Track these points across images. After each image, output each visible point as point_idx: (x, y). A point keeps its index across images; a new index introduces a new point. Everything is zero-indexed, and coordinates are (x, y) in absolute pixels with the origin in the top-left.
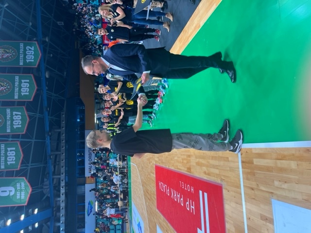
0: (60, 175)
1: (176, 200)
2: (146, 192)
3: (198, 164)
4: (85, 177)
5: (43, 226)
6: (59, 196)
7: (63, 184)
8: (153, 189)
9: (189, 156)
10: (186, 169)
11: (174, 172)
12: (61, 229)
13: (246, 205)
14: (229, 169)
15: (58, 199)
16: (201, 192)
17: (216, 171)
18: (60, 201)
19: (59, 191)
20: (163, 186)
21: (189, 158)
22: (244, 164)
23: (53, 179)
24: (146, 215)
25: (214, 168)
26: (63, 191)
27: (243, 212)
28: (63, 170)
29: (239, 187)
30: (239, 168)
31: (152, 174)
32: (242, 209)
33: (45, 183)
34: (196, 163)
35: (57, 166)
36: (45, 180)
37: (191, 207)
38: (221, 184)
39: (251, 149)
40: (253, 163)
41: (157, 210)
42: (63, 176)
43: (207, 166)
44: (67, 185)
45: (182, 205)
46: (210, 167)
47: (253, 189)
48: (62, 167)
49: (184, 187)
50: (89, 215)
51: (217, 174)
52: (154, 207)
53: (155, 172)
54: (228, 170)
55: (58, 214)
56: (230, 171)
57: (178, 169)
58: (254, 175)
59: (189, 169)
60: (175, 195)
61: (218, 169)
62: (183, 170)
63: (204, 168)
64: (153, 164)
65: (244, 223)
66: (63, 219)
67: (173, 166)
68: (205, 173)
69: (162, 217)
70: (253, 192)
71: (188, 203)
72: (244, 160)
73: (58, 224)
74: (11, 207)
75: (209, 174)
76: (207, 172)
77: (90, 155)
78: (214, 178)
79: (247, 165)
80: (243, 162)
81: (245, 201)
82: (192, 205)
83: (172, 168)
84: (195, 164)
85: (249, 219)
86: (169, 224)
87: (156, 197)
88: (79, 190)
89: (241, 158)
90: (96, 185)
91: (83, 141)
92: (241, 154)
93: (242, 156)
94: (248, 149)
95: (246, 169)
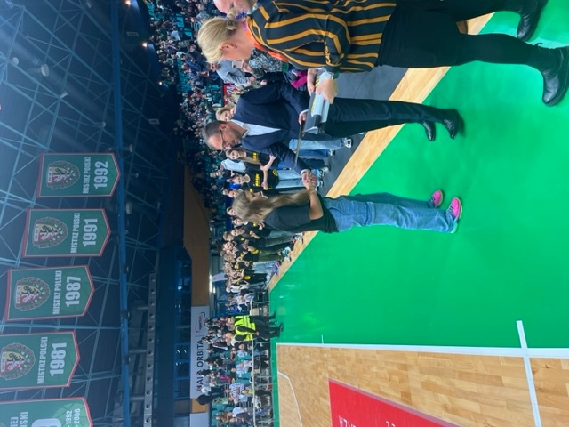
3: (427, 386)
4: (189, 399)
7: (148, 413)
9: (405, 367)
10: (399, 396)
11: (372, 399)
14: (504, 403)
17: (475, 407)
21: (404, 372)
22: (544, 394)
23: (131, 404)
25: (468, 399)
28: (149, 385)
30: (530, 403)
31: (322, 399)
33: (115, 412)
34: (422, 383)
35: (138, 378)
36: (117, 404)
39: (557, 361)
40: (566, 394)
42: (148, 398)
43: (449, 393)
44: (155, 413)
46: (457, 396)
48: (148, 379)
51: (475, 414)
53: (328, 395)
54: (502, 406)
56: (508, 409)
57: (380, 392)
59: (406, 396)
61: (476, 401)
62: (393, 397)
63: (444, 398)
64: (324, 378)
67: (368, 385)
68: (445, 407)
72: (542, 386)
75: (455, 411)
76: (449, 405)
77: (200, 353)
78: (467, 421)
79: (550, 397)
80: (539, 390)
83: (367, 390)
84: (419, 386)
89: (534, 379)
90: (211, 415)
91: (187, 327)
92: (533, 372)
93: (536, 375)
94: (550, 360)
95: (549, 408)
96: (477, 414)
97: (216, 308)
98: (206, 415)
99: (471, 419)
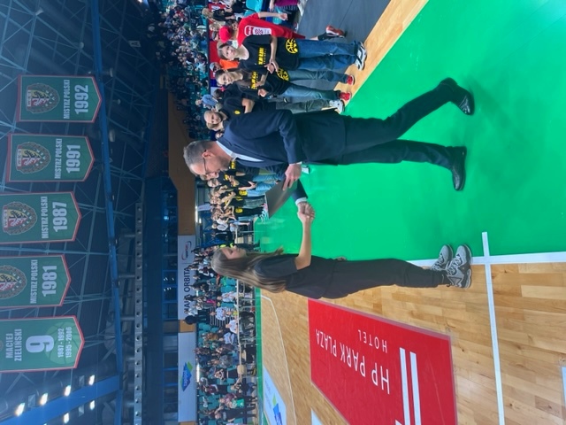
0: (134, 315)
1: (350, 365)
2: (290, 350)
3: (397, 297)
4: (177, 320)
5: (104, 406)
6: (132, 354)
7: (139, 331)
8: (304, 343)
10: (371, 307)
12: (136, 413)
13: (503, 377)
14: (464, 306)
15: (131, 359)
16: (402, 352)
17: (438, 311)
18: (133, 362)
19: (132, 344)
20: (325, 340)
22: (499, 296)
23: (122, 323)
24: (290, 392)
25: (431, 304)
26: (138, 344)
27: (495, 392)
28: (139, 307)
29: (489, 343)
30: (488, 305)
31: (302, 317)
32: (495, 387)
33: (107, 330)
35: (128, 300)
36: (108, 324)
37: (383, 379)
38: (447, 337)
39: (515, 266)
40: (520, 295)
41: (312, 384)
42: (138, 318)
43: (416, 301)
44: (146, 333)
45: (364, 375)
46: (423, 303)
47: (519, 347)
48: (138, 302)
49: (368, 342)
50: (184, 388)
51: (437, 317)
52: (307, 378)
53: (307, 312)
54: (462, 309)
55: (130, 385)
56: (467, 310)
57: (354, 306)
58: (523, 319)
59: (378, 306)
60: (349, 356)
61: (439, 306)
62: (365, 308)
63: (411, 305)
65: (498, 413)
66: (138, 395)
68: (412, 314)
69: (322, 397)
70: (519, 352)
71: (374, 372)
72: (500, 288)
73: (130, 404)
74: (48, 372)
75: (420, 316)
76: (416, 312)
77: (187, 279)
78: (430, 324)
79: (506, 298)
80: (496, 292)
81: (502, 371)
82: (385, 377)
84: (390, 297)
85: (509, 406)
86: (336, 411)
87: (309, 359)
88: (168, 344)
89: (493, 284)
90: (198, 335)
91: (174, 255)
92: (493, 277)
93: (495, 280)
94: (509, 266)
95: (503, 308)
96: (439, 317)
97: (202, 238)
98: (193, 335)
99: (433, 322)
